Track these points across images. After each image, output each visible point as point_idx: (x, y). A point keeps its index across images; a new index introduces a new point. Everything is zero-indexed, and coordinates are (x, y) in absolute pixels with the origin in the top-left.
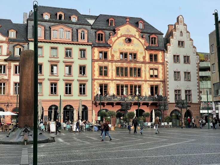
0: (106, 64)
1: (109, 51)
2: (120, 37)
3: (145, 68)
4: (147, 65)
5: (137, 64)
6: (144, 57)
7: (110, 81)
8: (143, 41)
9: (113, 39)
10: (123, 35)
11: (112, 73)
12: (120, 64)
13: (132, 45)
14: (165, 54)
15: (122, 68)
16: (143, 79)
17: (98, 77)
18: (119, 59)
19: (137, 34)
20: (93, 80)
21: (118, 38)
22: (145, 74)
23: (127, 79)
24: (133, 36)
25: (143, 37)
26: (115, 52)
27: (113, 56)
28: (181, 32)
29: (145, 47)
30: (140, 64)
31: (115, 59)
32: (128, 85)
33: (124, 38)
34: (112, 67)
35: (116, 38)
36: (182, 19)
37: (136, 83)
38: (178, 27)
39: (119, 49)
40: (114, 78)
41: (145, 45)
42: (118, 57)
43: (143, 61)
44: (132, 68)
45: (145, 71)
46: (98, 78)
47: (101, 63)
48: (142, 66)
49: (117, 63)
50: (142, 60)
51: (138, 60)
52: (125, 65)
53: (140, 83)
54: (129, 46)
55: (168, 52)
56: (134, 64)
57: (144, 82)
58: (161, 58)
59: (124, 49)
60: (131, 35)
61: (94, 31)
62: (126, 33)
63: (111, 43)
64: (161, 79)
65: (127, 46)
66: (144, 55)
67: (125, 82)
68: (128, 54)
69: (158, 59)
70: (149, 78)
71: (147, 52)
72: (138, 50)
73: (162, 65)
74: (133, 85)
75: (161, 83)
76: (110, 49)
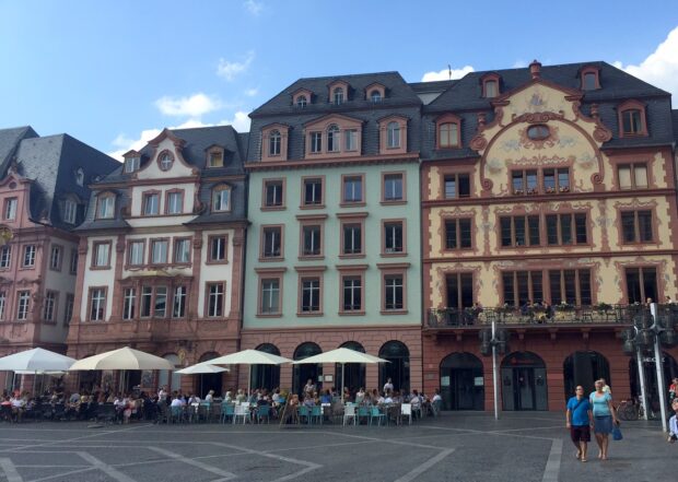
0: (465, 210)
1: (475, 170)
2: (510, 125)
3: (603, 211)
4: (611, 203)
5: (574, 203)
6: (597, 179)
7: (482, 264)
8: (590, 127)
9: (488, 134)
10: (521, 117)
11: (487, 237)
12: (511, 206)
13: (552, 145)
15: (519, 221)
16: (597, 249)
17: (440, 252)
18: (508, 193)
19: (568, 109)
20: (426, 263)
21: (505, 128)
22: (604, 232)
23: (537, 252)
24: (554, 117)
25: (589, 117)
26: (495, 171)
27: (487, 185)
29: (600, 145)
30: (584, 202)
31: (496, 191)
32: (540, 272)
33: (526, 125)
34: (486, 218)
35: (497, 129)
37: (571, 264)
39: (508, 162)
40: (495, 253)
41: (600, 139)
42: (505, 187)
43: (592, 190)
44: (556, 215)
45: (603, 223)
46: (440, 256)
47: (450, 210)
48: (591, 207)
49: (502, 206)
50: (588, 186)
51: (576, 189)
52: (529, 208)
53: (583, 262)
54: (539, 148)
56: (559, 203)
57: (601, 260)
58: (664, 173)
59: (524, 159)
60: (546, 114)
61: (431, 118)
62: (528, 111)
63: (481, 147)
64: (667, 245)
65: (536, 147)
66: (596, 170)
67: (531, 264)
68: (540, 172)
69: (650, 177)
70: (618, 245)
71: (606, 160)
72: (573, 159)
73: (667, 195)
74: (559, 271)
75: (669, 258)
76: (478, 167)
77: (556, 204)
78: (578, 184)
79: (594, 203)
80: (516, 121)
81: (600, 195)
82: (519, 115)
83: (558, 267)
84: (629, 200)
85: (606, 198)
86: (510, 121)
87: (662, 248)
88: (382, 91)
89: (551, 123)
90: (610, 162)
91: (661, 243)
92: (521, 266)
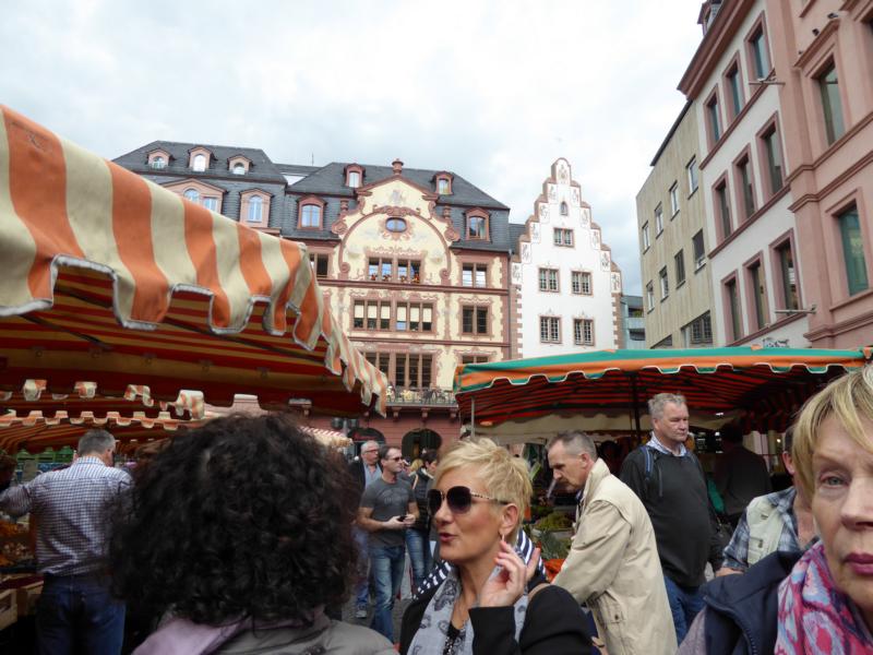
1: (334, 253)
2: (371, 215)
3: (447, 303)
4: (455, 297)
5: (423, 294)
6: (445, 274)
8: (442, 227)
9: (349, 220)
10: (382, 209)
11: (341, 319)
12: (366, 291)
13: (408, 238)
14: (513, 264)
16: (440, 338)
18: (364, 278)
19: (425, 207)
21: (365, 217)
22: (447, 323)
23: (387, 336)
24: (412, 213)
25: (443, 218)
26: (353, 256)
27: (345, 268)
28: (564, 204)
29: (449, 244)
30: (432, 294)
31: (352, 276)
32: (388, 354)
33: (386, 216)
34: (341, 300)
35: (358, 216)
36: (567, 169)
37: (416, 349)
38: (552, 188)
39: (366, 250)
40: (347, 335)
41: (450, 238)
42: (361, 272)
43: (440, 284)
44: (406, 304)
45: (447, 314)
48: (438, 299)
49: (356, 290)
50: (437, 280)
51: (425, 281)
52: (383, 295)
53: (428, 348)
54: (396, 240)
55: (523, 260)
56: (410, 292)
57: (442, 347)
58: (500, 275)
59: (381, 248)
60: (405, 209)
61: (295, 197)
62: (387, 204)
63: (342, 231)
64: (498, 339)
65: (393, 238)
66: (444, 265)
67: (380, 346)
68: (395, 262)
69: (488, 279)
70: (458, 335)
71: (453, 258)
72: (425, 254)
73: (502, 295)
74: (405, 355)
75: (498, 350)
76: (337, 249)
77: (407, 292)
78: (428, 276)
79: (441, 295)
80: (375, 212)
81: (447, 289)
82: (379, 206)
83: (404, 351)
84: (470, 296)
85: (450, 292)
86: (371, 211)
87: (494, 340)
88: (246, 164)
89: (407, 218)
90: (457, 261)
91: (493, 336)
92: (371, 348)
